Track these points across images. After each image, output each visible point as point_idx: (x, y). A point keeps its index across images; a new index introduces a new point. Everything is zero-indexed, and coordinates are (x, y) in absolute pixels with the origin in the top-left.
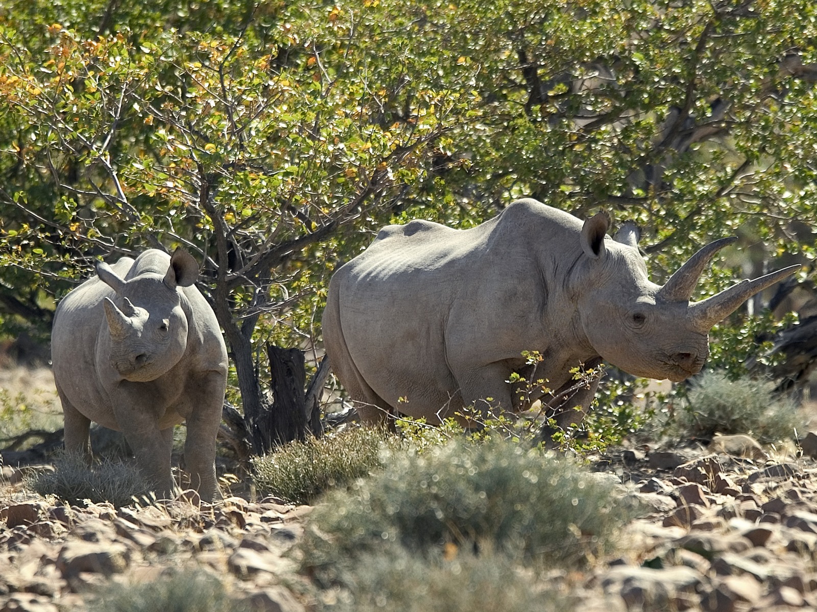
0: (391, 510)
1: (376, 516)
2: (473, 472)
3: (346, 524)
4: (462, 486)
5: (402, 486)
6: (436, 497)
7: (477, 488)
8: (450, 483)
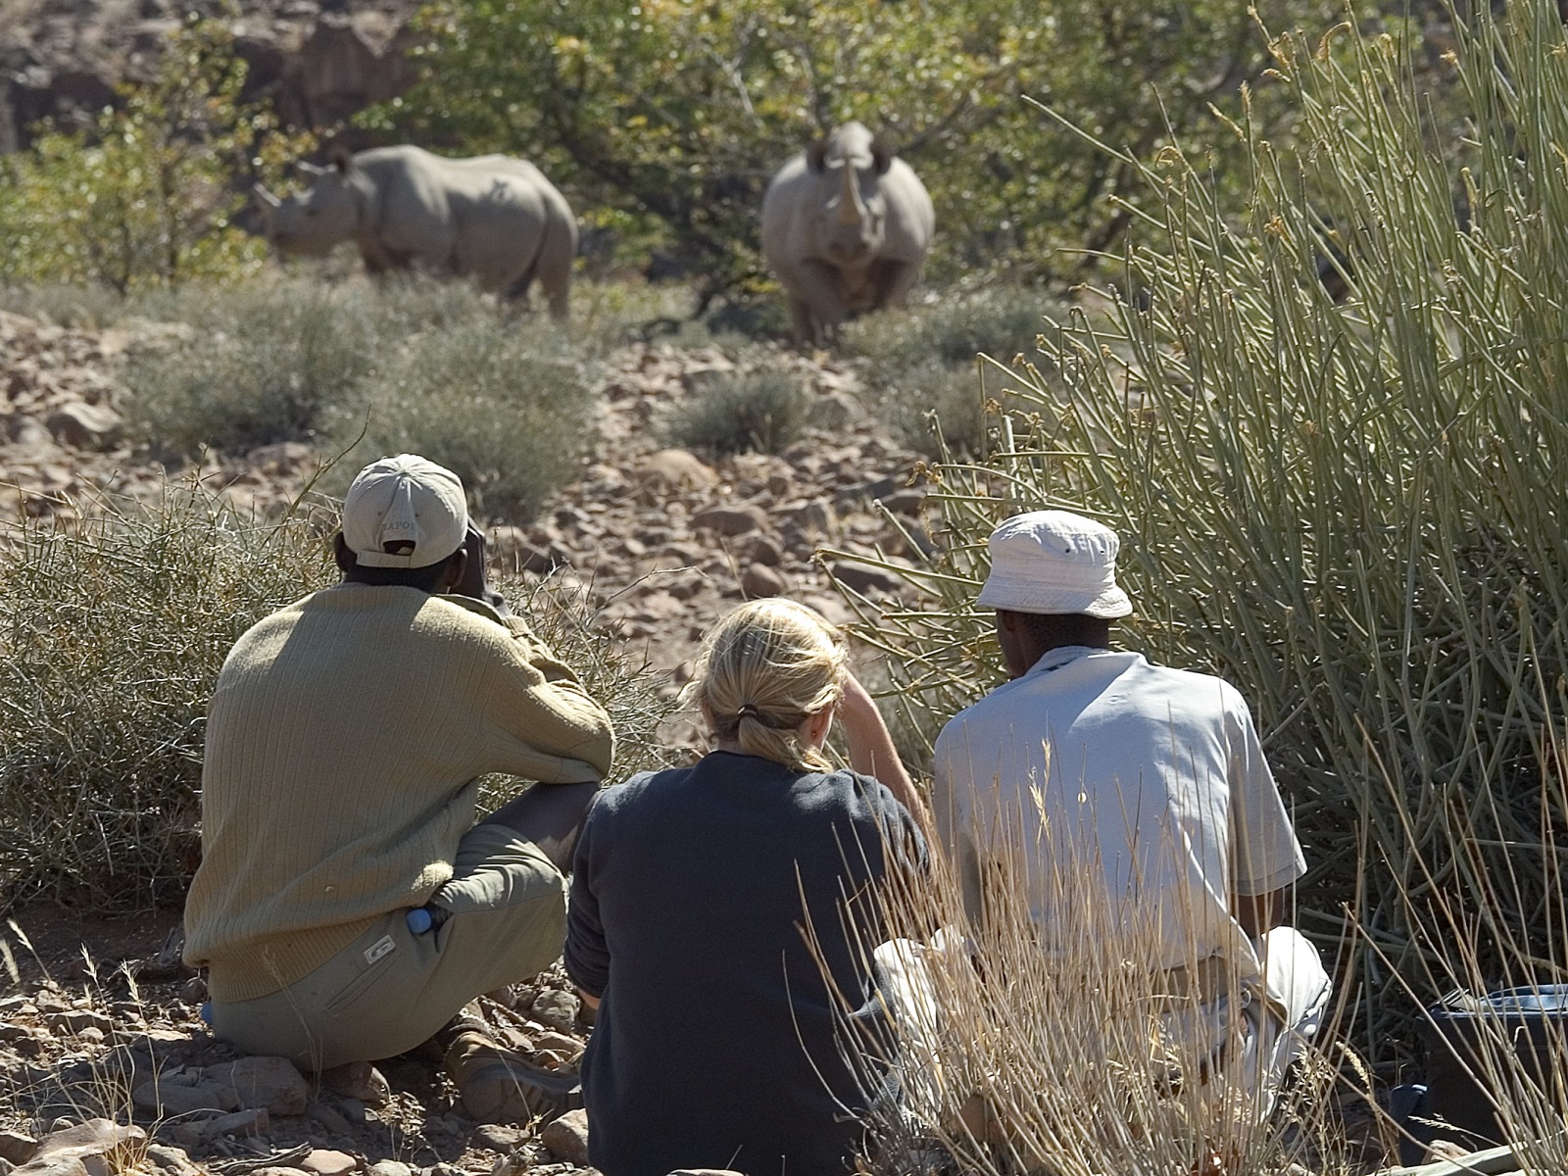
0: (937, 341)
1: (926, 345)
2: (1002, 314)
3: (901, 351)
4: (992, 325)
5: (947, 323)
6: (972, 333)
7: (1005, 327)
8: (984, 321)
